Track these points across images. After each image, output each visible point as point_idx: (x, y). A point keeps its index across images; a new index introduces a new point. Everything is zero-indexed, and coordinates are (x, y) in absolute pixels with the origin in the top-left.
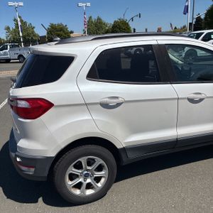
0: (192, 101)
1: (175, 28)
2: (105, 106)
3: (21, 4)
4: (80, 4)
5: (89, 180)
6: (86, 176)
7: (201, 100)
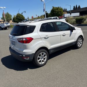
0: (63, 35)
1: (38, 16)
2: (45, 38)
5: (42, 59)
6: (42, 58)
7: (65, 35)
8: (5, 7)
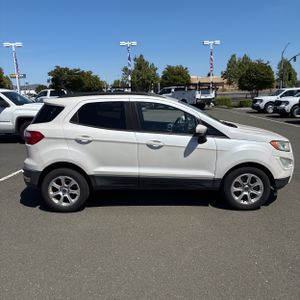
2: (79, 141)
3: (134, 43)
4: (206, 42)
5: (66, 195)
7: (160, 147)
8: (217, 42)
